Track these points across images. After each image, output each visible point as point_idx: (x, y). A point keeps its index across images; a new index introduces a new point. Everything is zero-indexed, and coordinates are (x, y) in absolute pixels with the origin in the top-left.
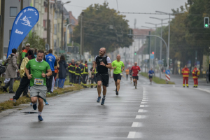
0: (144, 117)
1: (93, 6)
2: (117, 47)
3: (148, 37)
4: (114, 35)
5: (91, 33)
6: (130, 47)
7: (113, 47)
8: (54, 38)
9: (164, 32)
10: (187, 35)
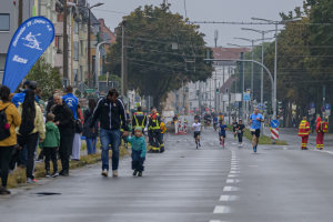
0: (233, 198)
1: (143, 9)
2: (185, 81)
3: (240, 63)
4: (180, 59)
5: (139, 56)
6: (208, 80)
7: (179, 81)
8: (74, 66)
9: (266, 52)
10: (307, 59)
